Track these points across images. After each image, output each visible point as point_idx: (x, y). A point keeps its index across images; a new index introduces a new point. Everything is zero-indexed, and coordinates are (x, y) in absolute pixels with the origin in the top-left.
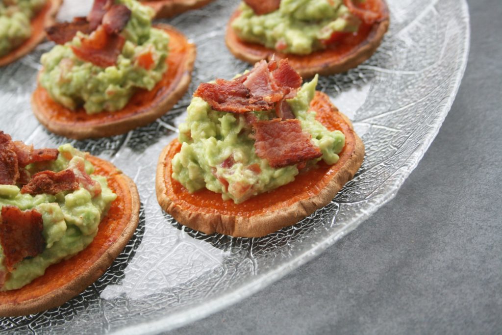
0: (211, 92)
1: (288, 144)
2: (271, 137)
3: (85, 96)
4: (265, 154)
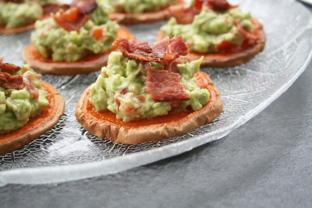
0: (125, 43)
1: (168, 88)
2: (157, 80)
3: (54, 48)
4: (150, 90)
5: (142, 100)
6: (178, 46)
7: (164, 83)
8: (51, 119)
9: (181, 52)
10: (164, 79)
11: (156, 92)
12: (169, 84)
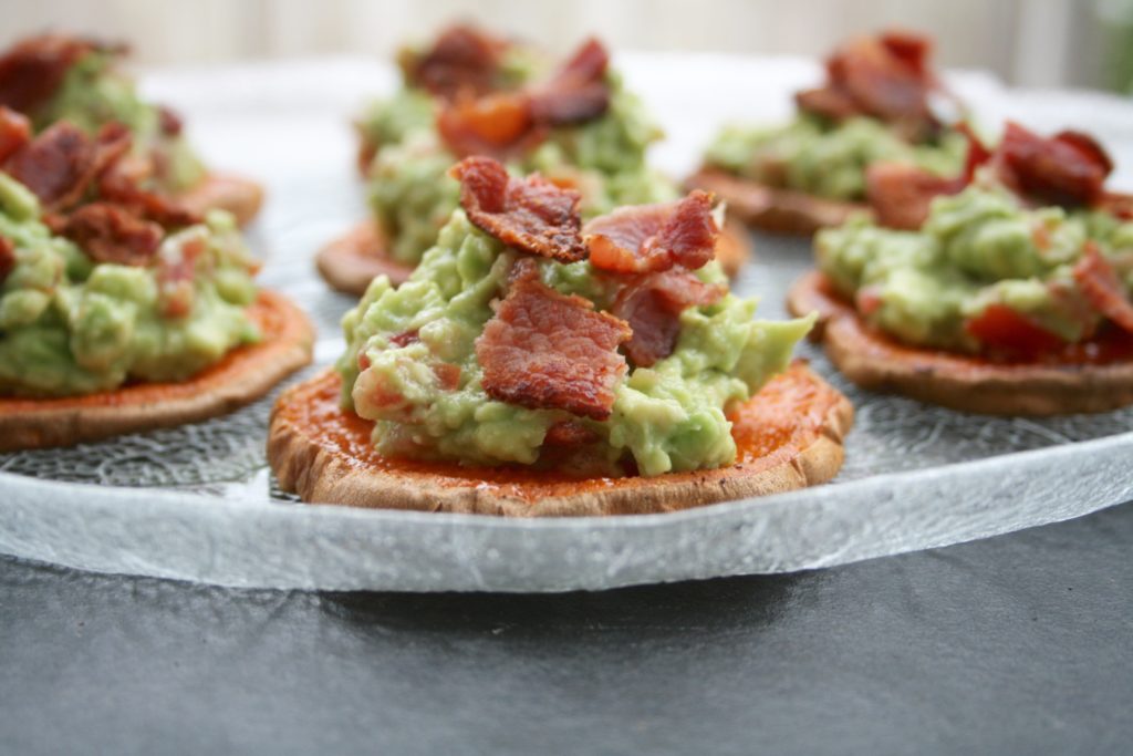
0: (486, 176)
1: (552, 356)
2: (530, 324)
4: (488, 350)
5: (450, 380)
6: (680, 226)
7: (550, 340)
9: (678, 249)
10: (558, 324)
11: (505, 361)
12: (567, 345)
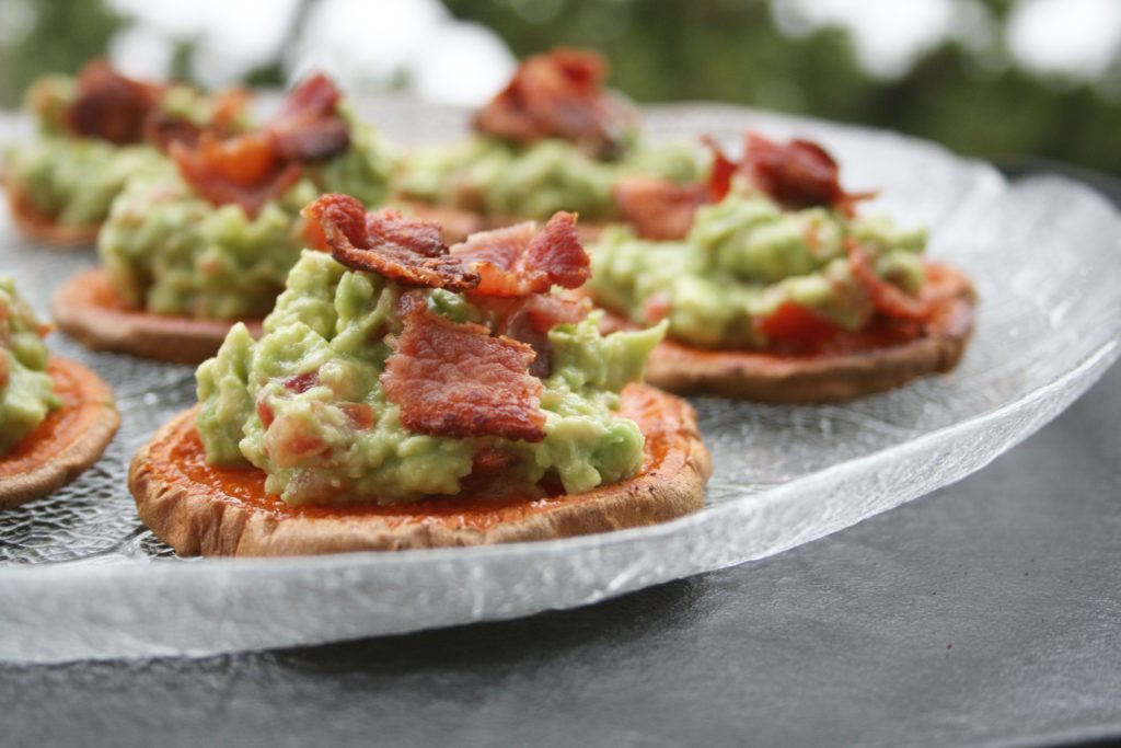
0: (347, 212)
1: (469, 385)
2: (435, 355)
4: (399, 386)
5: (363, 419)
6: (553, 248)
7: (461, 369)
8: (30, 470)
9: (557, 270)
10: (464, 352)
11: (420, 394)
12: (480, 372)
